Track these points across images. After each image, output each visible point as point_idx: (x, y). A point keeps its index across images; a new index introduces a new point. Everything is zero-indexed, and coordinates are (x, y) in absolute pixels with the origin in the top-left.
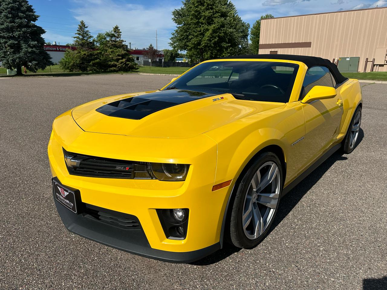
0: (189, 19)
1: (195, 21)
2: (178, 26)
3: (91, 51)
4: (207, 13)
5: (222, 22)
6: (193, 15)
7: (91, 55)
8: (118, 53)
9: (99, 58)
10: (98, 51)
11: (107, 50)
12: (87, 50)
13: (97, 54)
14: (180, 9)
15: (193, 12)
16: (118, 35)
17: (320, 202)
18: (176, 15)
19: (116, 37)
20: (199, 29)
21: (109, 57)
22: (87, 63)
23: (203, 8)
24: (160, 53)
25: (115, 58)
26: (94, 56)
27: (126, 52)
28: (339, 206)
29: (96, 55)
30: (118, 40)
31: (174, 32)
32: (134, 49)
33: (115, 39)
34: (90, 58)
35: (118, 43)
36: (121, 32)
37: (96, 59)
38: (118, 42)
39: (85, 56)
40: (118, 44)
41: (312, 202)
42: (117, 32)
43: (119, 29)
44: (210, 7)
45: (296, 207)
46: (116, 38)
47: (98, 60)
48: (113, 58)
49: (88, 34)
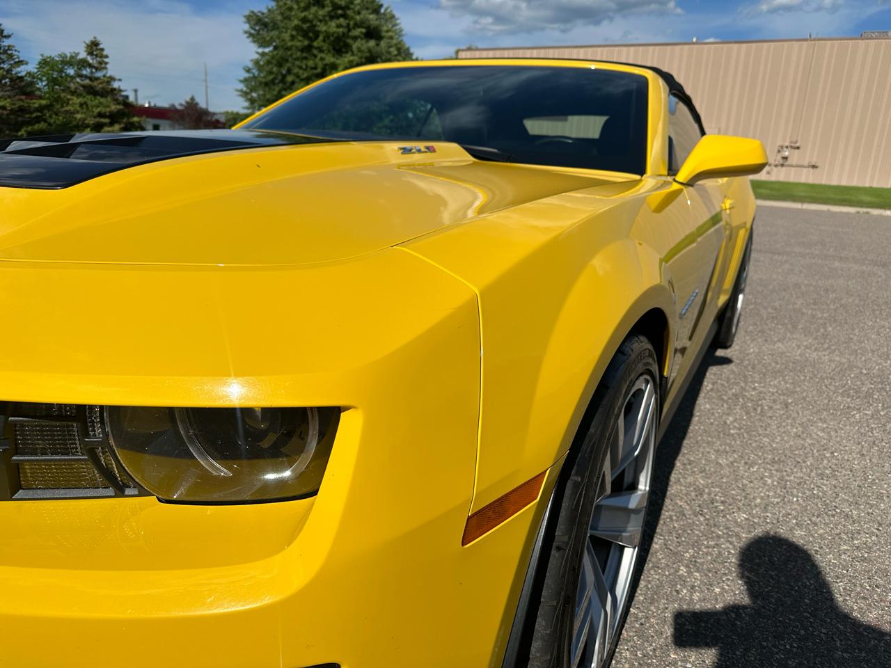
0: (286, 36)
1: (301, 42)
2: (260, 50)
3: (21, 100)
4: (332, 27)
5: (370, 50)
6: (297, 28)
7: (22, 110)
8: (99, 110)
9: (45, 121)
10: (44, 102)
11: (69, 100)
12: (9, 97)
13: (41, 109)
14: (265, 11)
15: (296, 22)
16: (100, 63)
17: (722, 493)
18: (256, 24)
19: (94, 67)
20: (311, 63)
21: (76, 118)
22: (10, 130)
23: (321, 13)
24: (216, 117)
25: (91, 121)
26: (31, 113)
27: (121, 107)
28: (778, 503)
29: (37, 110)
30: (99, 74)
31: (250, 65)
32: (147, 105)
33: (92, 72)
34: (20, 119)
35: (101, 83)
36: (107, 57)
37: (38, 120)
38: (99, 81)
39: (5, 112)
40: (100, 86)
41: (701, 495)
42: (96, 55)
43: (101, 46)
44: (339, 12)
45: (662, 517)
46: (94, 70)
47: (42, 125)
48: (86, 122)
49: (11, 56)
